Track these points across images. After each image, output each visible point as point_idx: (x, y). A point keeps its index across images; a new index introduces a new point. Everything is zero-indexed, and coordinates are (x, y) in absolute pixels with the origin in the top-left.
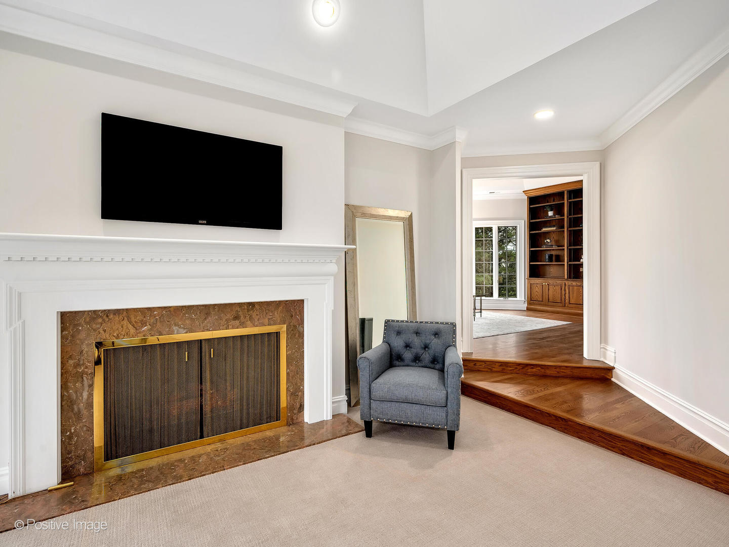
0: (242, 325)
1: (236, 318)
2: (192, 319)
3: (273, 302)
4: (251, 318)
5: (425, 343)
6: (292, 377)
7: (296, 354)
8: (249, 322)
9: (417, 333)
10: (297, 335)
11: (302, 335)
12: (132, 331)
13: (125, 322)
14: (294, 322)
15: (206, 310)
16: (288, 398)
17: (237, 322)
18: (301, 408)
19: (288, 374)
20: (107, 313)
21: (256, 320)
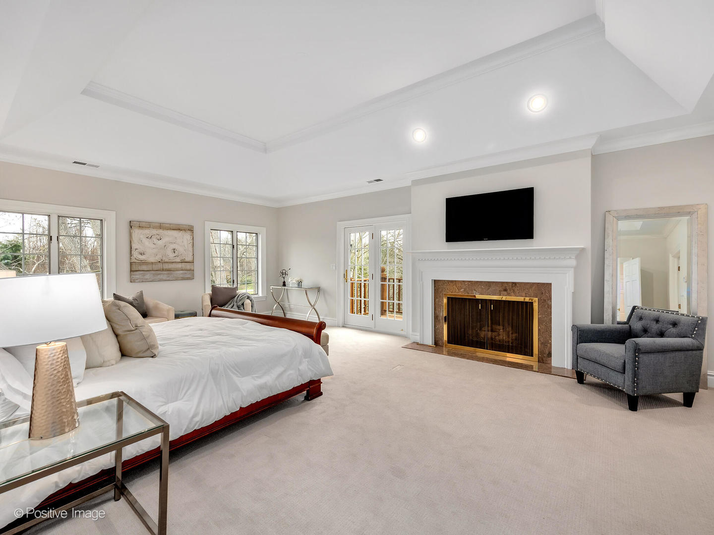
0: (509, 294)
1: (505, 290)
2: (482, 288)
3: (529, 283)
4: (514, 291)
5: (661, 330)
6: (543, 333)
7: (546, 318)
8: (513, 294)
9: (657, 321)
10: (546, 306)
11: (550, 307)
12: (457, 290)
13: (455, 286)
14: (544, 297)
15: (489, 284)
16: (540, 345)
17: (505, 293)
18: (550, 355)
19: (539, 330)
20: (448, 281)
21: (517, 293)
